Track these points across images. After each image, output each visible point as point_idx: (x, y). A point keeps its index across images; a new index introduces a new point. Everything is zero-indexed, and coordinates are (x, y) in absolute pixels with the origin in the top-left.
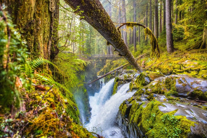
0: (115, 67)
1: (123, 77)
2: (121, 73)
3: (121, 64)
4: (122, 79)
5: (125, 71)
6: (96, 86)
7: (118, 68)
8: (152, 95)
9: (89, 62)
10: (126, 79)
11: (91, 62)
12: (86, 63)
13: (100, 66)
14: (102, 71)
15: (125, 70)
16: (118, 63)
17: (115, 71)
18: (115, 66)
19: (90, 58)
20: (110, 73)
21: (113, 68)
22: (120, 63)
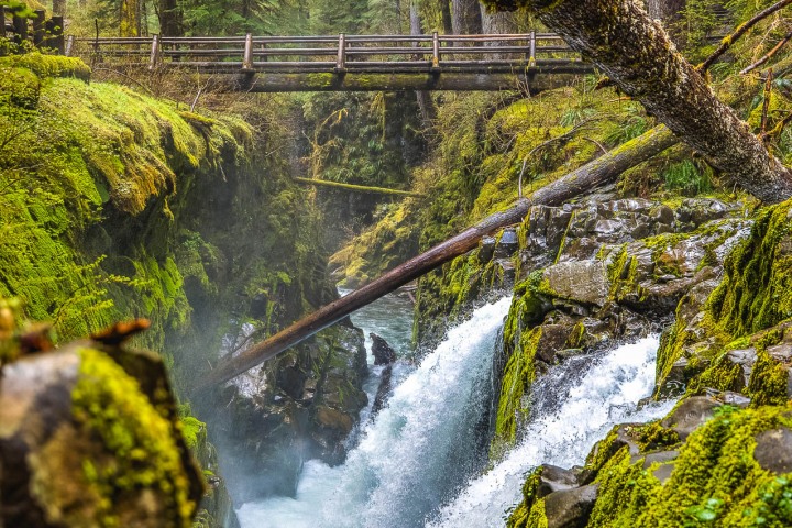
0: (528, 178)
1: (603, 278)
2: (591, 232)
3: (598, 138)
4: (580, 293)
5: (629, 216)
6: (319, 391)
7: (562, 179)
8: (774, 377)
9: (230, 122)
10: (627, 291)
11: (253, 118)
12: (201, 128)
13: (368, 167)
14: (390, 236)
15: (633, 203)
16: (557, 133)
17: (524, 213)
18: (524, 157)
19: (250, 75)
20: (472, 244)
21: (501, 187)
22: (589, 124)
